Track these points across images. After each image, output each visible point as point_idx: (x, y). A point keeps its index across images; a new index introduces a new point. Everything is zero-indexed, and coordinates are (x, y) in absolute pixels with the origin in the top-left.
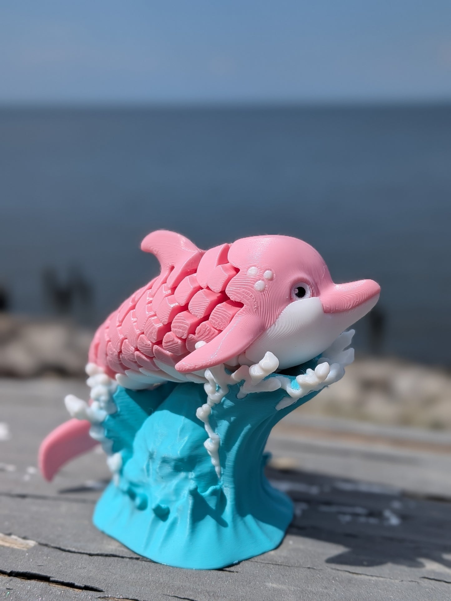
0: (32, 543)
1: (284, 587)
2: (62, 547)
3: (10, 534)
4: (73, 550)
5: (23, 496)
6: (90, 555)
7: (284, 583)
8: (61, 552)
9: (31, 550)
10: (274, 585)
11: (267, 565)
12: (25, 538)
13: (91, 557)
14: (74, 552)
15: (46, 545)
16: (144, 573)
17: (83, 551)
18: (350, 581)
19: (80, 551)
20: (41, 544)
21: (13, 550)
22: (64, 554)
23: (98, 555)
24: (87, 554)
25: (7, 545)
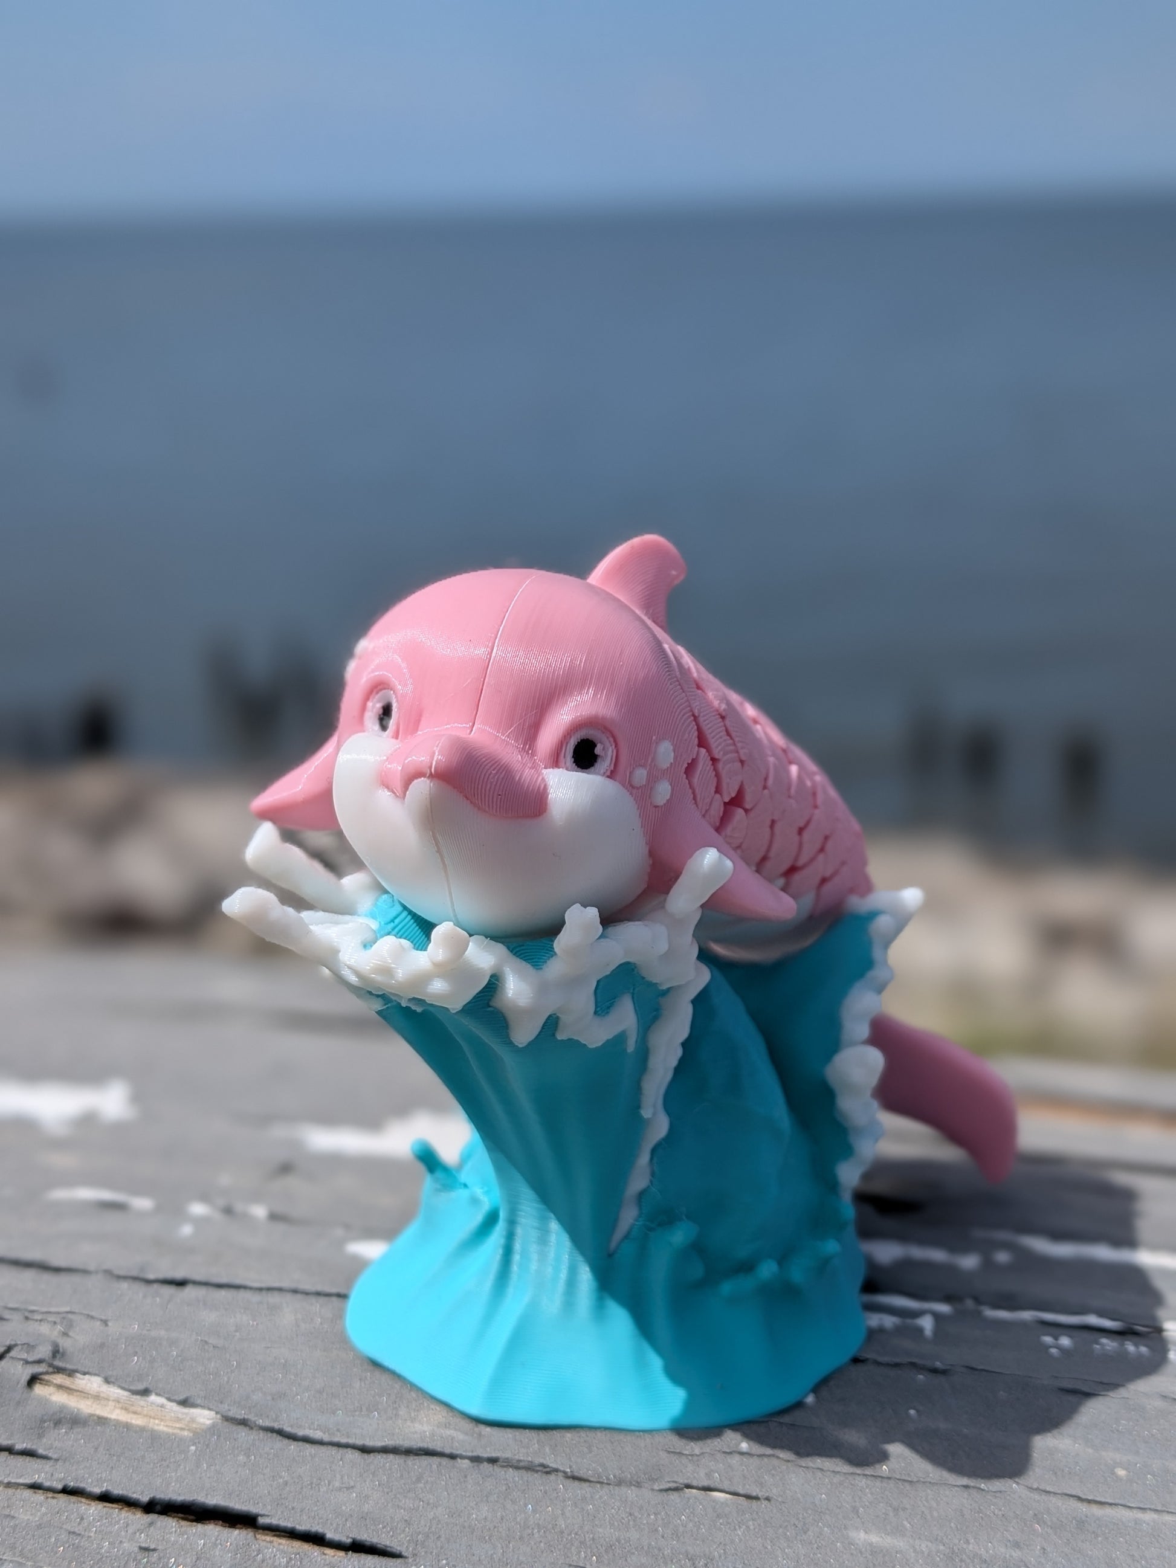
0: (204, 1417)
1: (900, 1543)
2: (288, 1429)
3: (145, 1392)
4: (318, 1435)
5: (181, 1283)
6: (365, 1450)
7: (898, 1531)
8: (286, 1441)
9: (202, 1436)
10: (874, 1538)
11: (850, 1478)
12: (184, 1403)
13: (366, 1456)
14: (321, 1443)
15: (244, 1423)
16: (514, 1502)
17: (344, 1440)
18: (1081, 1524)
19: (336, 1439)
20: (227, 1419)
21: (154, 1438)
22: (293, 1446)
23: (385, 1450)
24: (354, 1447)
25: (137, 1421)
